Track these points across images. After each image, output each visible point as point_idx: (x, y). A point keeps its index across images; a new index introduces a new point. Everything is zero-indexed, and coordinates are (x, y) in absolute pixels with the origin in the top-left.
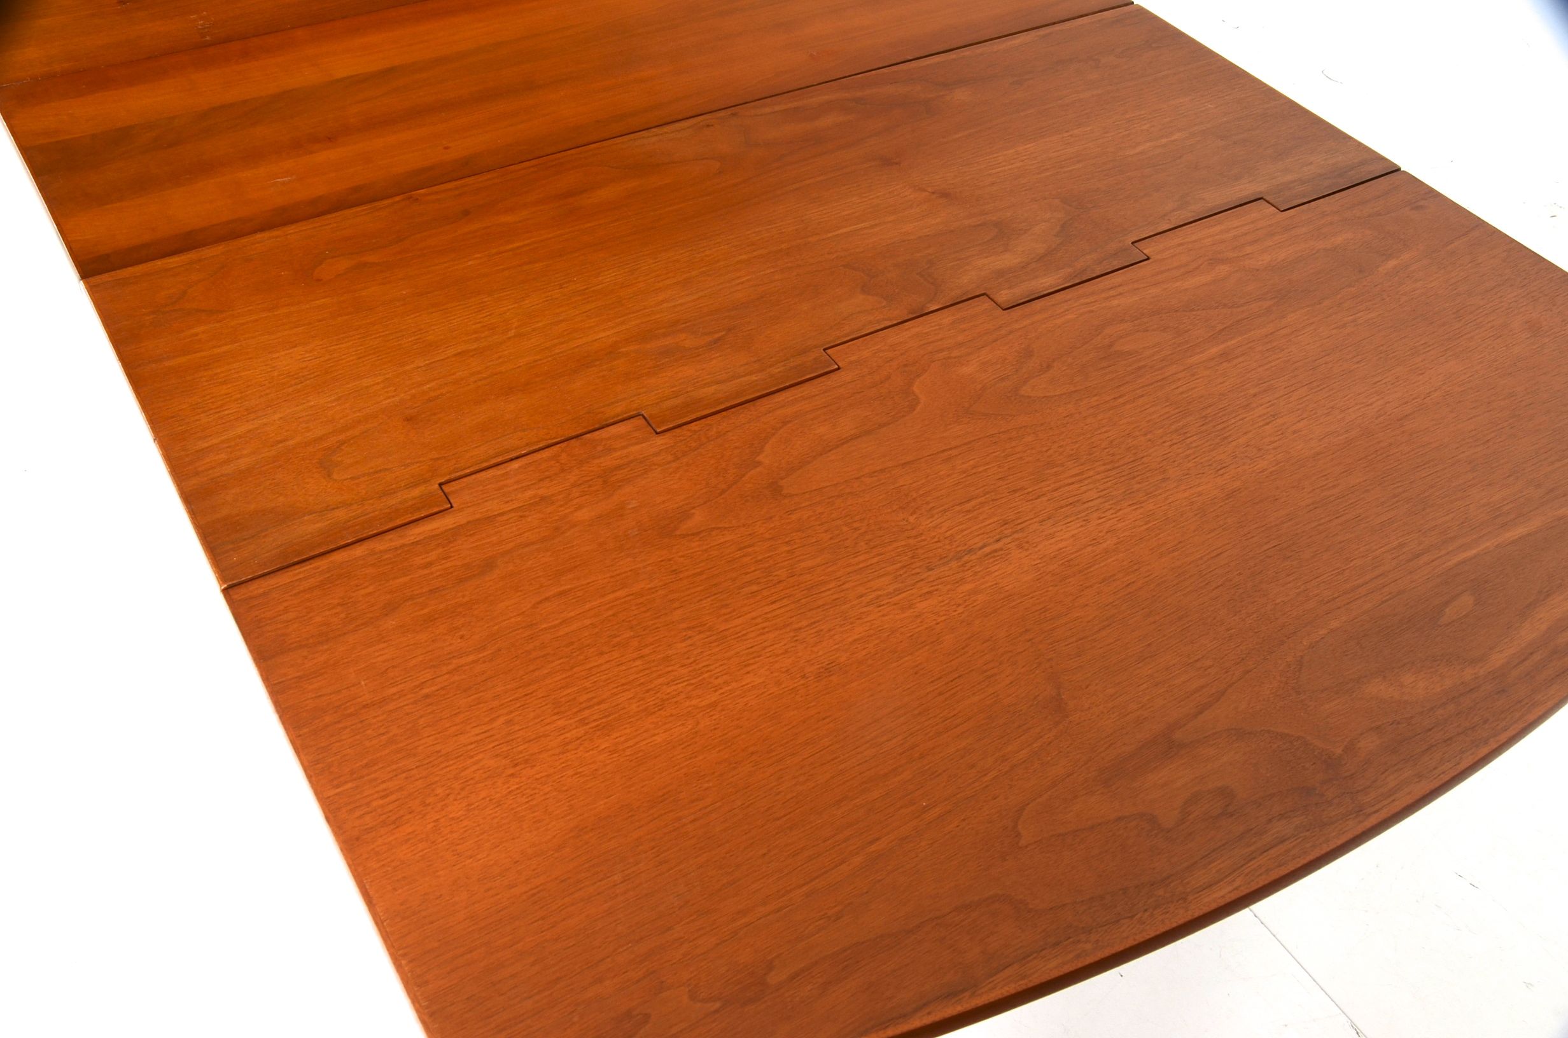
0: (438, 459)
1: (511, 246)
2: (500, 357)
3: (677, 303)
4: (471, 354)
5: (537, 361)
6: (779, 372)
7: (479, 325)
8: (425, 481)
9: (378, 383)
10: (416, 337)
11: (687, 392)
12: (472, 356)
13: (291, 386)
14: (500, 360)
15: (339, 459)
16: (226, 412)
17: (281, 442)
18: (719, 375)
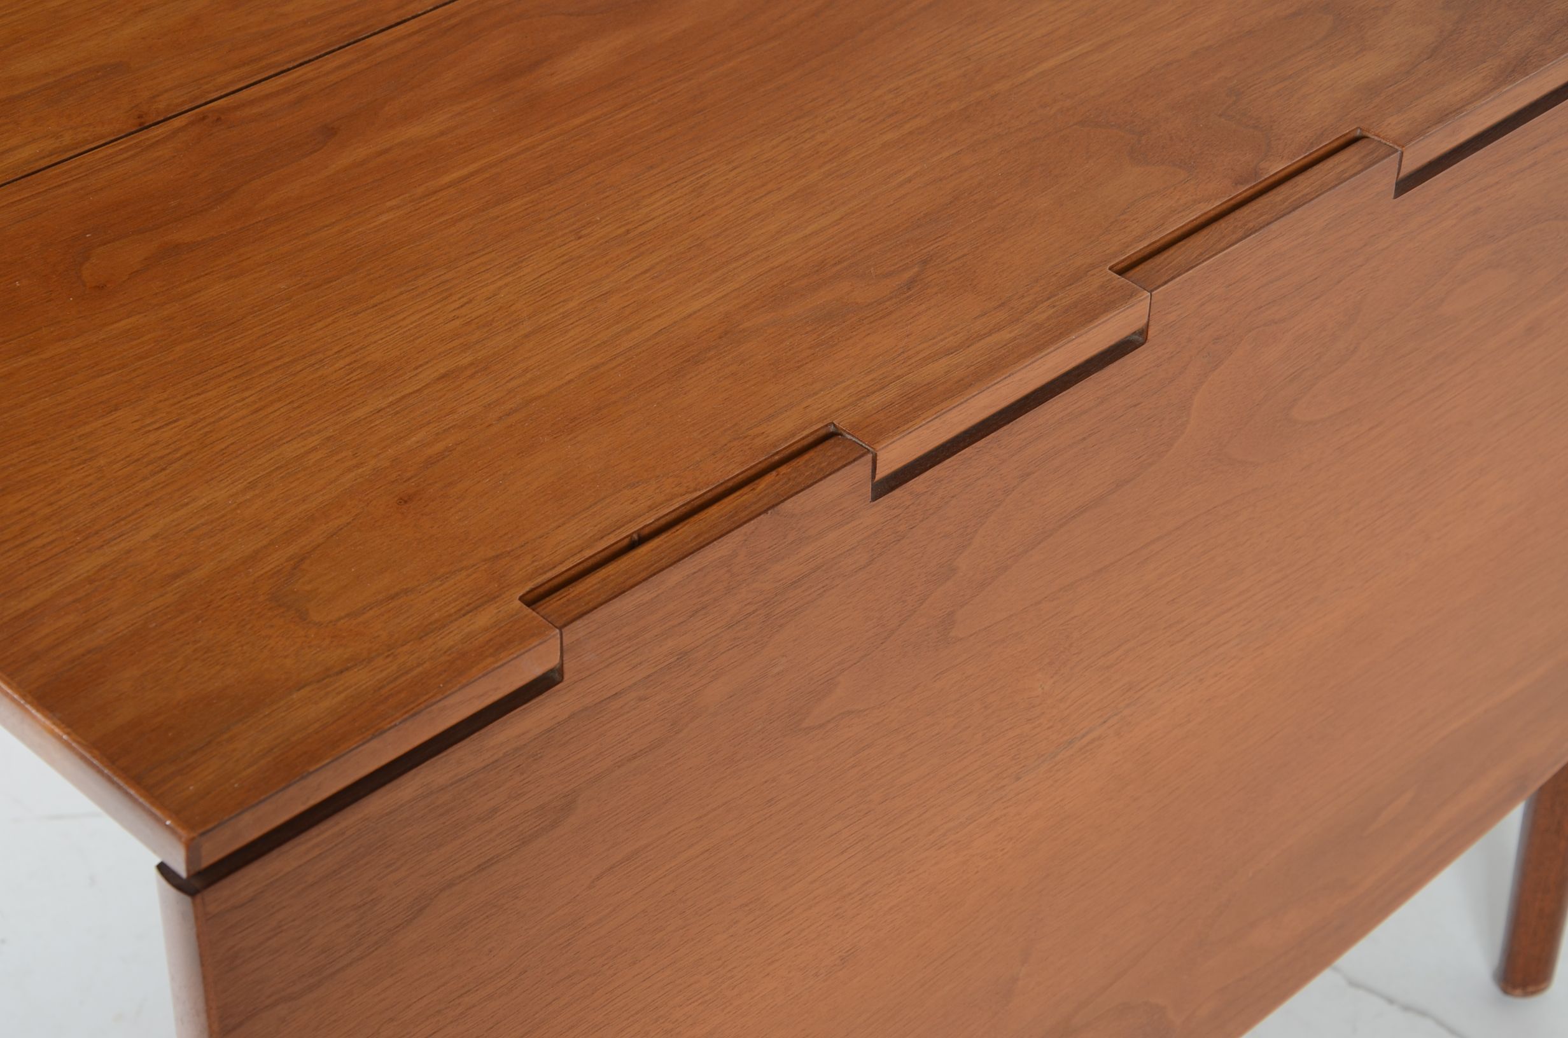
0: (497, 557)
1: (447, 179)
2: (526, 371)
3: (808, 231)
4: (469, 372)
5: (596, 367)
6: (1048, 319)
7: (458, 322)
8: (492, 598)
9: (314, 449)
10: (348, 360)
11: (899, 377)
12: (472, 376)
13: (145, 479)
14: (529, 376)
15: (308, 587)
16: (38, 542)
17: (176, 576)
18: (942, 340)
